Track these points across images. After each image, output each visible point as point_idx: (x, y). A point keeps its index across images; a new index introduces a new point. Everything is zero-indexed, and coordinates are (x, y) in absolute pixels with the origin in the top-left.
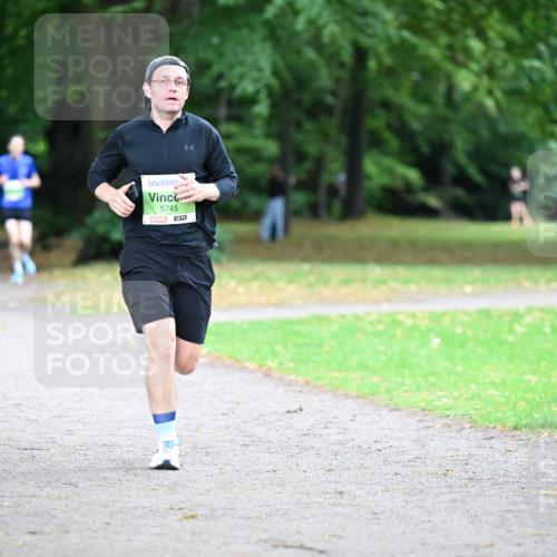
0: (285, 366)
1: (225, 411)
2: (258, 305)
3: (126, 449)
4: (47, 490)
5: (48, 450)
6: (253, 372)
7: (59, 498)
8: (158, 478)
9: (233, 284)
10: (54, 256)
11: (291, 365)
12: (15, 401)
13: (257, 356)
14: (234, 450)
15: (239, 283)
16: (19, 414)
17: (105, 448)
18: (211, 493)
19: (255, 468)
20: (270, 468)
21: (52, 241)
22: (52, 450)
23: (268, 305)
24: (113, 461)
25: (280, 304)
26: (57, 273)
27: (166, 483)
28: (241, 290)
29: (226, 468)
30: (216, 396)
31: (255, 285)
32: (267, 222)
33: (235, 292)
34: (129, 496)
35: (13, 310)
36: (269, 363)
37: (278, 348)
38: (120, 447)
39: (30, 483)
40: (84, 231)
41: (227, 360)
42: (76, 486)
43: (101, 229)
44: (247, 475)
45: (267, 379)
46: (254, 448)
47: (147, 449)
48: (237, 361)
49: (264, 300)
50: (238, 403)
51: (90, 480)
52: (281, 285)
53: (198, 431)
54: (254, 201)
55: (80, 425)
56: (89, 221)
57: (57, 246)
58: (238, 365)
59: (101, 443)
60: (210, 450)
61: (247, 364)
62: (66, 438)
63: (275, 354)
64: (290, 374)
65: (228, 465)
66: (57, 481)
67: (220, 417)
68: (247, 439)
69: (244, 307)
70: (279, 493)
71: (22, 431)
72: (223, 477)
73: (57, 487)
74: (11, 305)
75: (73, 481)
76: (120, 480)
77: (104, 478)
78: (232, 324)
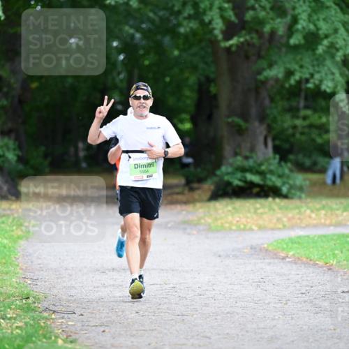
0: (341, 263)
1: (304, 291)
2: (324, 225)
3: (240, 315)
4: (191, 341)
5: (192, 316)
6: (322, 267)
7: (200, 346)
8: (261, 333)
9: (308, 212)
10: (196, 194)
11: (345, 262)
12: (172, 286)
13: (324, 257)
14: (309, 316)
15: (312, 211)
16: (174, 294)
17: (228, 315)
18: (295, 343)
19: (323, 327)
20: (332, 327)
21: (195, 185)
22: (195, 316)
23: (330, 225)
24: (233, 323)
25: (338, 225)
26: (198, 205)
27: (266, 336)
28: (313, 215)
29: (304, 327)
30: (298, 282)
31: (323, 212)
32: (330, 173)
33: (310, 217)
34: (243, 345)
35: (170, 228)
36: (332, 262)
37: (336, 252)
38: (237, 314)
39: (182, 337)
40: (215, 179)
41: (305, 259)
42: (210, 338)
43: (226, 178)
44: (317, 332)
45: (329, 272)
46: (322, 315)
47: (254, 315)
48: (311, 260)
49: (328, 222)
50: (312, 287)
51: (219, 334)
52: (339, 212)
53: (286, 304)
54: (322, 160)
55: (213, 301)
56: (218, 173)
57: (198, 189)
58: (311, 263)
59: (226, 312)
60: (293, 316)
61: (317, 262)
62: (204, 308)
63: (335, 256)
64: (345, 269)
65: (306, 325)
66: (198, 335)
67: (300, 295)
68: (317, 309)
69: (315, 226)
70: (337, 343)
71: (176, 304)
72: (302, 333)
73: (198, 339)
74: (169, 225)
75: (209, 335)
76: (238, 335)
77: (228, 334)
78: (308, 236)
